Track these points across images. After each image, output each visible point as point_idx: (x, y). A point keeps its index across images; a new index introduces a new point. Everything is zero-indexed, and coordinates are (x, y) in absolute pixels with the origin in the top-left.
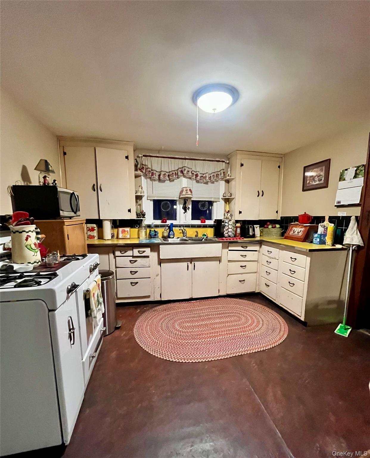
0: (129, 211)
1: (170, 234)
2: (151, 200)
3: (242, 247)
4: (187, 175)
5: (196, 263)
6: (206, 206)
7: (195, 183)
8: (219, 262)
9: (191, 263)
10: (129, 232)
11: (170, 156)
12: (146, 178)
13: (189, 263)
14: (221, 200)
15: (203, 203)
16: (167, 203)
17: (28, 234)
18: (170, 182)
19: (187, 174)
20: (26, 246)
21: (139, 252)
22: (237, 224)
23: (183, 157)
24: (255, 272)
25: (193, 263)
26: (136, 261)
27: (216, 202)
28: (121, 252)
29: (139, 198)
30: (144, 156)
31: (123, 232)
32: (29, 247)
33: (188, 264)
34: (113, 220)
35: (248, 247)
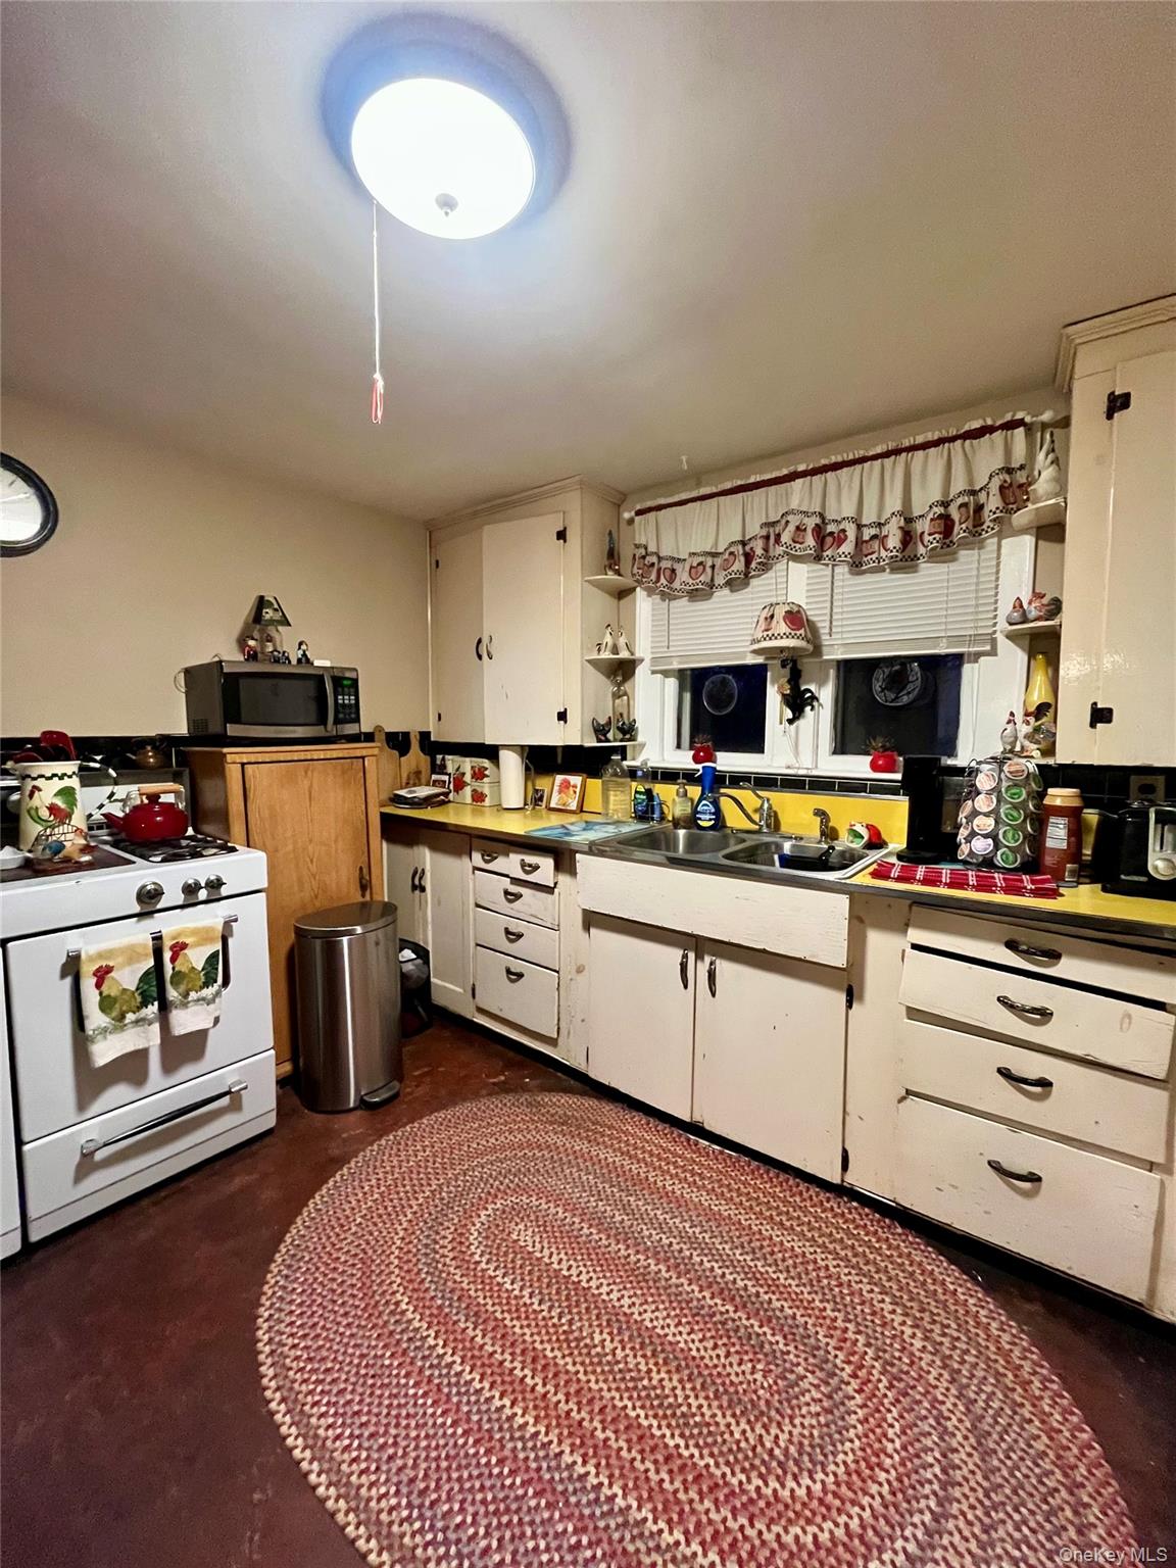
0: (562, 716)
1: (699, 813)
2: (666, 673)
3: (1012, 945)
4: (798, 546)
5: (724, 967)
6: (910, 687)
7: (848, 576)
8: (843, 997)
9: (699, 957)
10: (578, 790)
11: (728, 485)
12: (650, 592)
13: (692, 956)
14: (1003, 644)
15: (897, 668)
16: (724, 682)
17: (36, 783)
18: (732, 591)
19: (794, 542)
20: (29, 812)
21: (523, 864)
22: (1051, 791)
23: (785, 472)
24: (1151, 1166)
25: (708, 959)
26: (518, 896)
27: (976, 656)
28: (483, 856)
29: (621, 670)
30: (639, 513)
31: (566, 785)
32: (33, 812)
33: (685, 956)
34: (532, 748)
35: (1064, 960)
